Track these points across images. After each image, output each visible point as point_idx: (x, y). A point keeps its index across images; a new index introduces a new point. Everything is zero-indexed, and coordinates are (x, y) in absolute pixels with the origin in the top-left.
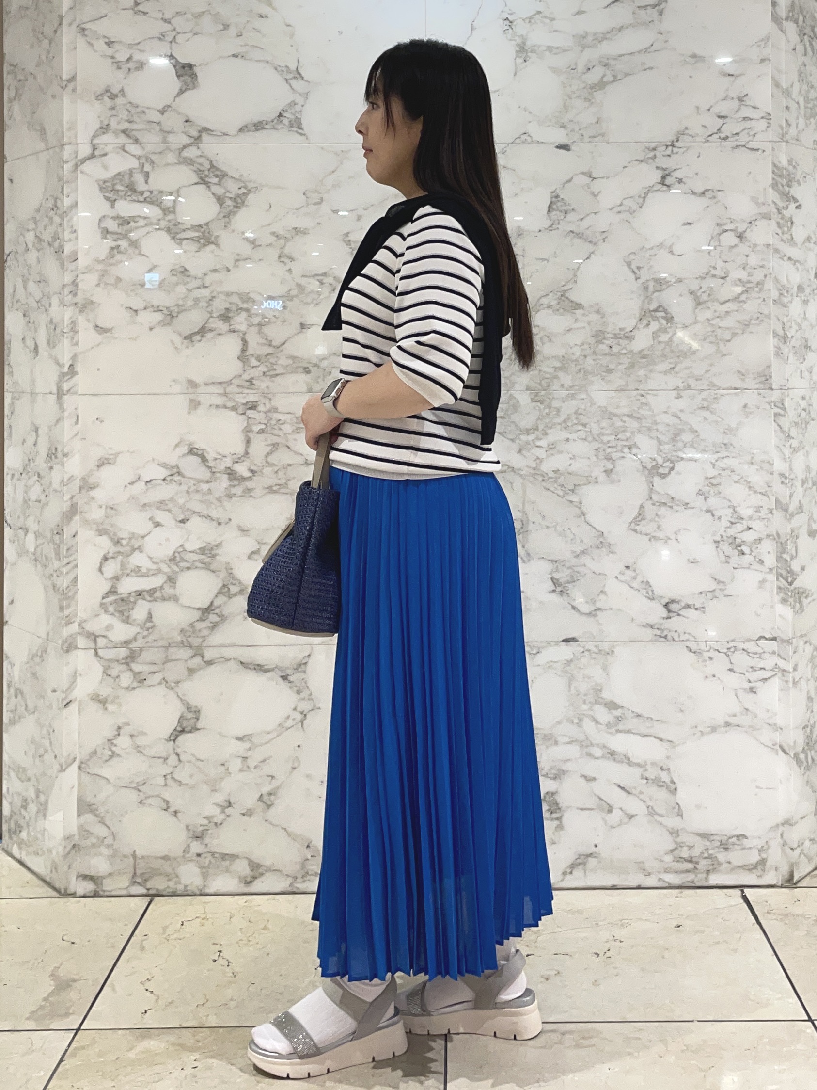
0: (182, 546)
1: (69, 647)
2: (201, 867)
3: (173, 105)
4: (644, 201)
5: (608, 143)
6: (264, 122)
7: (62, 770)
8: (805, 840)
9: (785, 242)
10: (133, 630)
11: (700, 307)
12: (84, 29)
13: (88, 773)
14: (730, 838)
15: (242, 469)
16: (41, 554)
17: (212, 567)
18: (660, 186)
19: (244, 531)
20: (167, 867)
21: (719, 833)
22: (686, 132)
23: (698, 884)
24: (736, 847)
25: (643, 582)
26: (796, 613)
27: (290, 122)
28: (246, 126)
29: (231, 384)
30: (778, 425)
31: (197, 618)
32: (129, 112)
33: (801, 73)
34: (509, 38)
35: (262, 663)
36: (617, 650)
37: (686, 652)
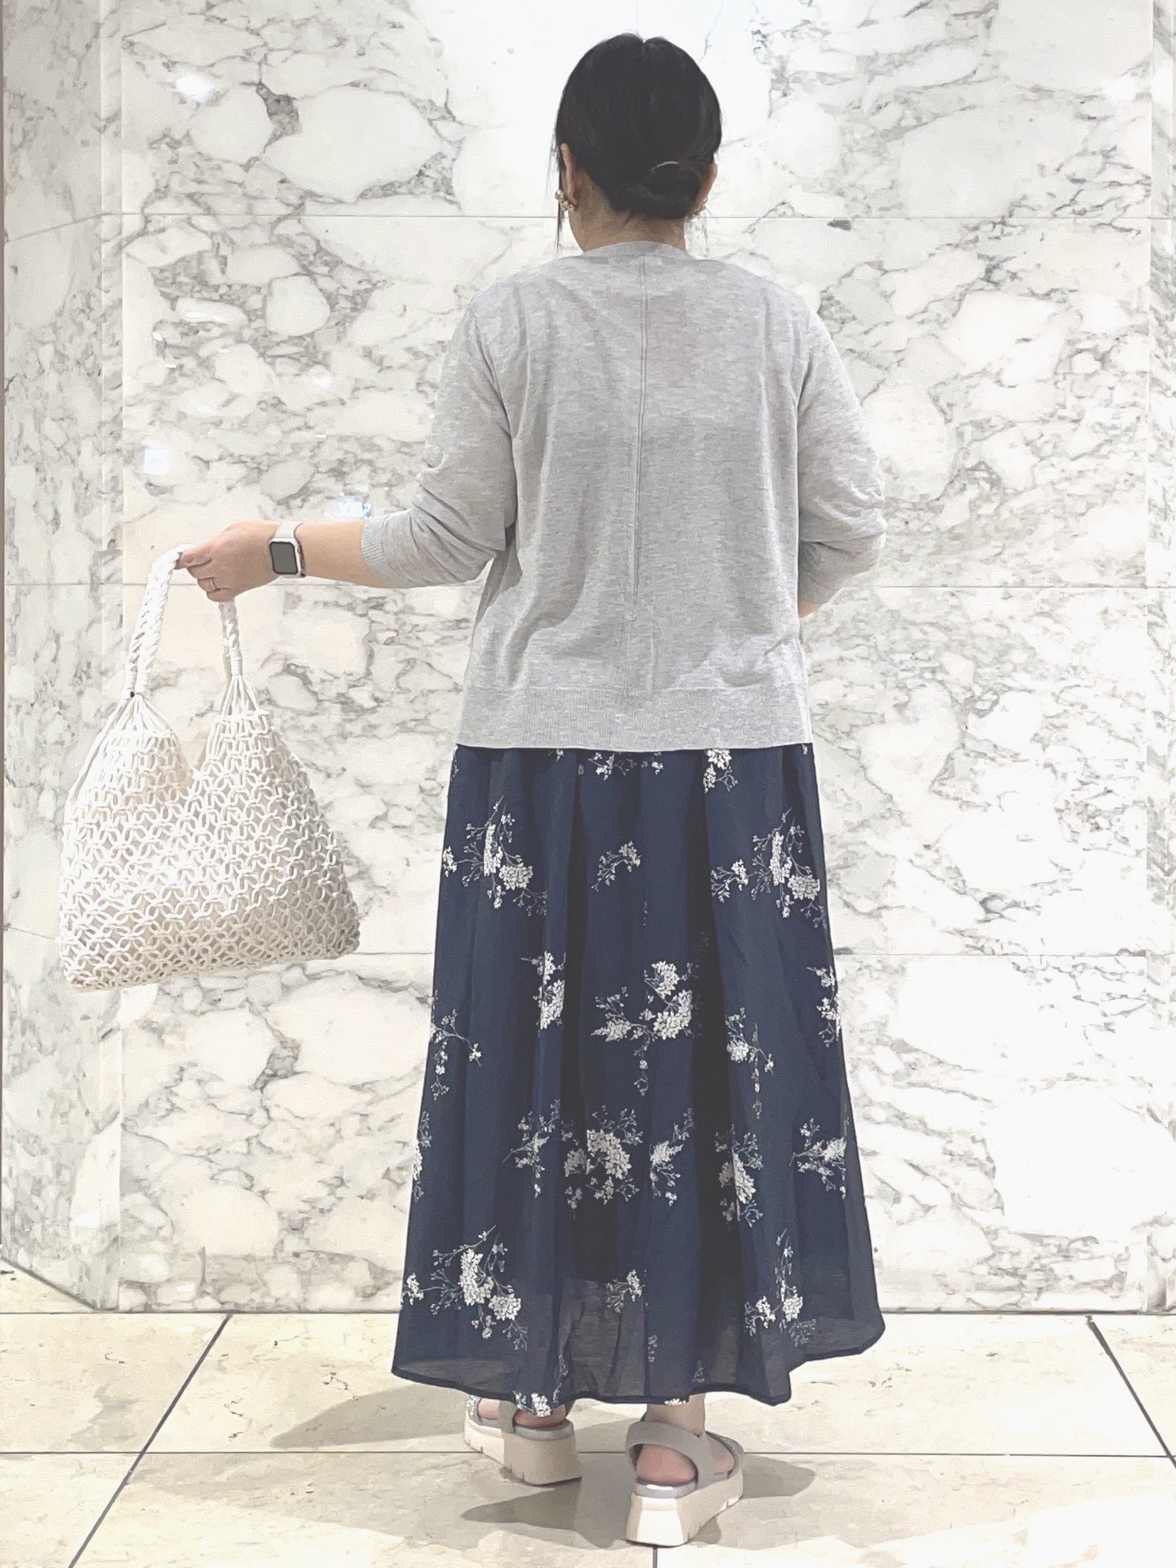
2: (300, 1272)
3: (264, 157)
4: (960, 307)
5: (908, 219)
6: (397, 184)
7: (98, 1130)
9: (1168, 369)
11: (1041, 464)
12: (132, 44)
13: (137, 1134)
15: (362, 697)
18: (984, 283)
19: (365, 787)
20: (249, 1271)
21: (1055, 1233)
22: (1024, 203)
23: (1024, 1308)
24: (1082, 1255)
25: (949, 868)
27: (435, 183)
28: (370, 189)
30: (1155, 641)
32: (198, 166)
34: (762, 60)
35: (390, 979)
36: (910, 967)
37: (1012, 970)
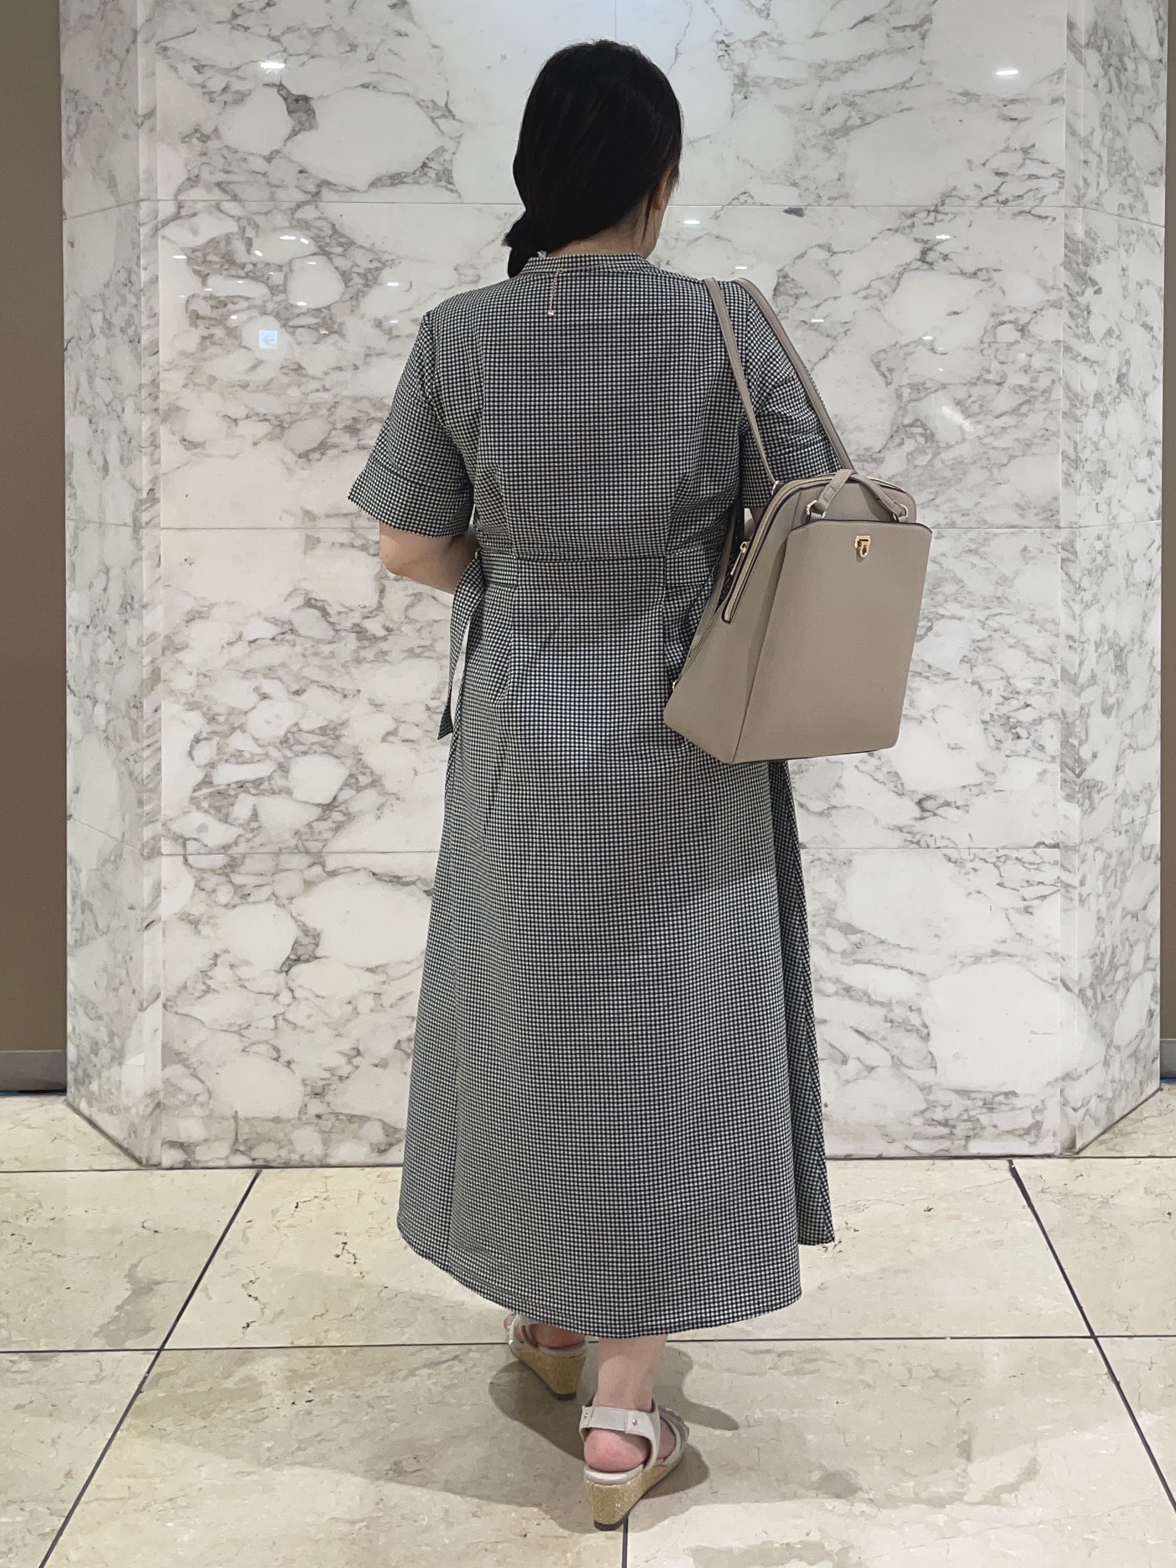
0: (296, 724)
1: (154, 853)
2: (322, 1132)
3: (285, 151)
4: (898, 285)
5: (853, 207)
6: (403, 175)
7: (142, 1009)
8: (1091, 1097)
9: (1080, 338)
10: (234, 832)
12: (165, 49)
13: (176, 1013)
14: (996, 1096)
15: (374, 627)
16: (114, 731)
17: (335, 752)
18: (920, 263)
19: (377, 706)
20: (277, 1131)
21: (982, 1089)
22: (954, 193)
23: (954, 1153)
24: (1004, 1107)
25: (889, 773)
26: (1085, 813)
27: (437, 174)
28: (380, 179)
30: (1067, 574)
31: (317, 816)
32: (225, 158)
33: (1105, 115)
34: (725, 66)
35: (400, 875)
36: (856, 860)
37: (945, 861)
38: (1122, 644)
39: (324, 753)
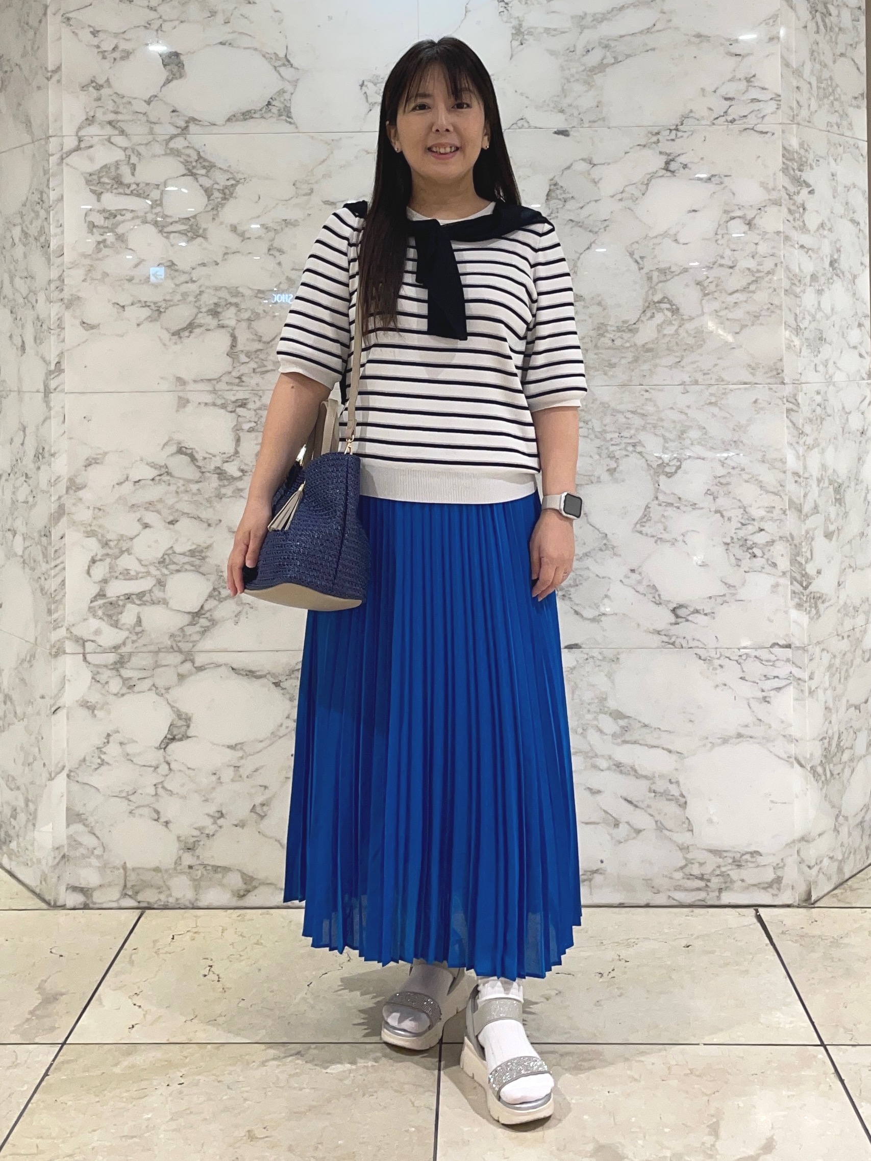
0: (172, 547)
1: (58, 652)
2: (193, 880)
3: (160, 95)
4: (647, 189)
5: (609, 128)
6: (253, 111)
7: (51, 779)
8: (823, 858)
9: (797, 230)
10: (122, 635)
11: (707, 297)
12: (68, 19)
13: (77, 782)
14: (743, 855)
15: (232, 469)
16: (29, 555)
17: (201, 570)
18: (664, 172)
20: (157, 879)
21: (730, 849)
22: (691, 115)
23: (709, 903)
24: (750, 865)
25: (649, 586)
26: (811, 619)
27: (279, 110)
28: (234, 116)
29: (220, 381)
30: (792, 422)
31: (187, 623)
32: (115, 102)
33: (813, 51)
34: (505, 19)
35: (254, 669)
36: (622, 657)
37: (697, 659)
38: (840, 481)
39: (193, 571)
